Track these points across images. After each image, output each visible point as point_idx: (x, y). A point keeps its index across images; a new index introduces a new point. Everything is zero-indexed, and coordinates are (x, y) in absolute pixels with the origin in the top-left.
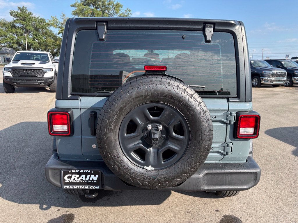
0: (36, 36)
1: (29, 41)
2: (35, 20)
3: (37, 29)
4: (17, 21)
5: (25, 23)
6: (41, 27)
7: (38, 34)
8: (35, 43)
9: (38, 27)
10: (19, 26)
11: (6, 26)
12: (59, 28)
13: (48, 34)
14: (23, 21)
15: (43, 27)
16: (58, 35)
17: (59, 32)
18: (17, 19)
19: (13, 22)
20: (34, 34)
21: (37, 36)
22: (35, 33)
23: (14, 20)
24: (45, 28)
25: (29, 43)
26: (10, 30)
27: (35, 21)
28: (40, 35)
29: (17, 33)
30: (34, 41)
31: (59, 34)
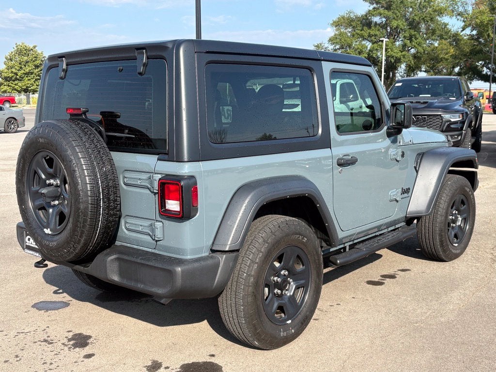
0: (410, 39)
1: (392, 53)
2: (413, 4)
3: (413, 25)
4: (374, 11)
5: (390, 13)
6: (423, 19)
7: (415, 35)
8: (404, 57)
9: (417, 18)
10: (378, 23)
11: (354, 24)
12: (458, 17)
13: (438, 32)
14: (387, 9)
15: (428, 19)
16: (462, 31)
17: (465, 25)
18: (374, 8)
19: (366, 16)
20: (405, 37)
21: (411, 41)
22: (407, 35)
23: (370, 11)
24: (432, 19)
25: (393, 57)
26: (358, 32)
27: (411, 7)
28: (418, 36)
29: (371, 37)
30: (403, 53)
31: (464, 29)
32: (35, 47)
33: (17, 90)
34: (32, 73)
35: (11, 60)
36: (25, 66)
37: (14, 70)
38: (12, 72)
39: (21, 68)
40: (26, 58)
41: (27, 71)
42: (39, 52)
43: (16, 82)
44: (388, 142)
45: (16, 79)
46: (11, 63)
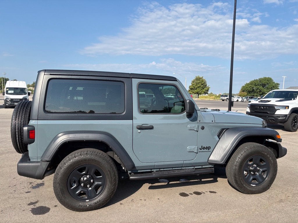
32: (202, 77)
33: (194, 93)
34: (200, 87)
35: (194, 82)
36: (198, 84)
37: (194, 86)
38: (193, 86)
39: (197, 85)
40: (199, 81)
41: (199, 86)
42: (204, 79)
43: (194, 90)
44: (187, 120)
45: (194, 89)
46: (193, 83)
